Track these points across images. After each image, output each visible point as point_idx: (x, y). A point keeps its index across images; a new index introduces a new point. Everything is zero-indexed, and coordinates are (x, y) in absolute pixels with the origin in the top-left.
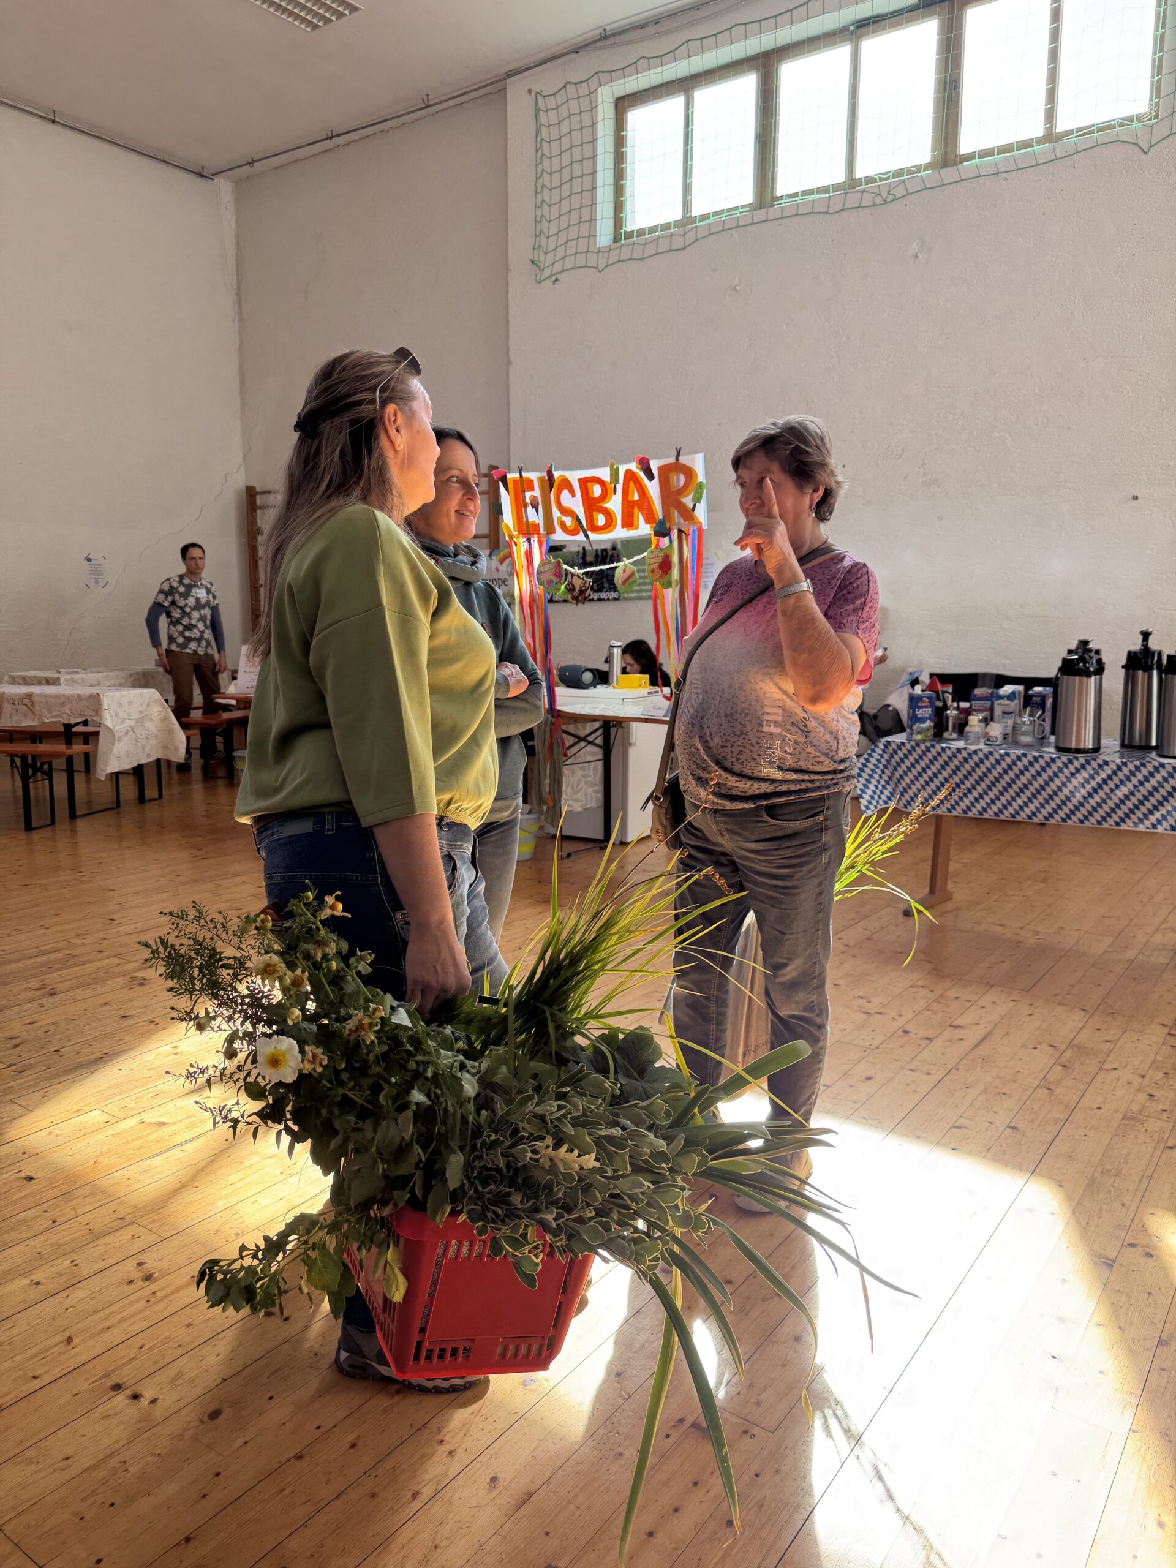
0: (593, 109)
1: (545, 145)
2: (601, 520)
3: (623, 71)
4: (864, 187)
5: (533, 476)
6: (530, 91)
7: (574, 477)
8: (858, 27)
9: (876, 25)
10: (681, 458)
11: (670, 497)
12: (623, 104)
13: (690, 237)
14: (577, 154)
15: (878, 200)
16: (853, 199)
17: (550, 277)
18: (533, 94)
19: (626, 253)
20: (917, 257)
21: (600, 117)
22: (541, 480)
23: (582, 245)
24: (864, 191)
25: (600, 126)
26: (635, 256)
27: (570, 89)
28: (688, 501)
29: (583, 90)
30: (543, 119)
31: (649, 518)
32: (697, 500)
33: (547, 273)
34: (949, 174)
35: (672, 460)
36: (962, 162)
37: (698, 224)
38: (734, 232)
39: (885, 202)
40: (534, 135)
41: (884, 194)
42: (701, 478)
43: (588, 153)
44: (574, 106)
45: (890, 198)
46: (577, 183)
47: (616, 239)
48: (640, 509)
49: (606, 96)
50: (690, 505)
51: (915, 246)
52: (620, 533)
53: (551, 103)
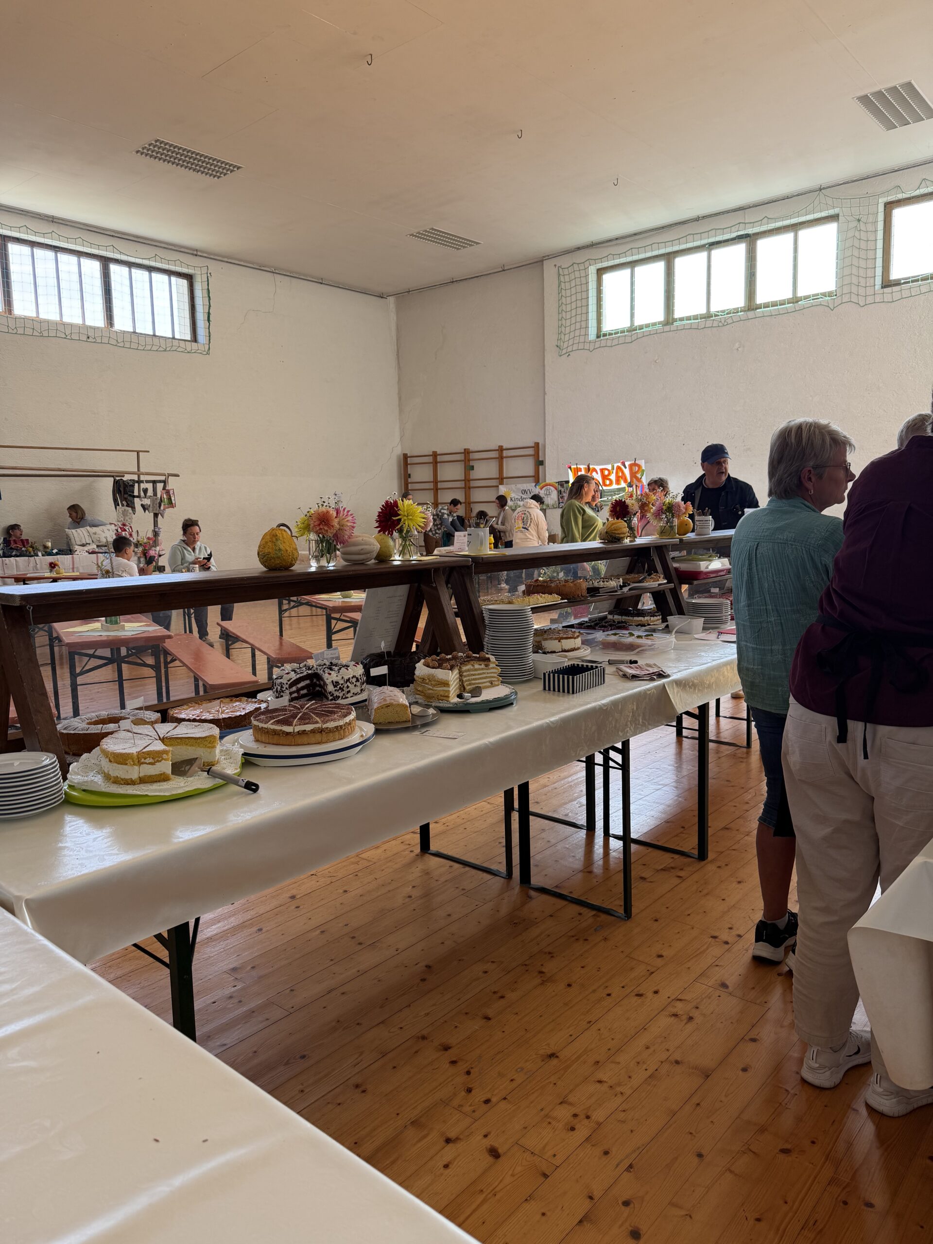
0: (587, 276)
1: (563, 291)
2: (608, 482)
3: (601, 260)
4: (714, 318)
5: (582, 467)
6: (555, 265)
7: (598, 468)
8: (710, 245)
9: (718, 246)
10: (636, 462)
11: (633, 475)
12: (600, 272)
13: (634, 337)
14: (579, 296)
15: (720, 324)
16: (709, 323)
17: (567, 353)
18: (557, 267)
19: (603, 343)
20: (738, 350)
21: (590, 280)
22: (585, 468)
23: (582, 339)
24: (714, 320)
25: (590, 284)
26: (608, 345)
27: (576, 266)
28: (639, 476)
29: (582, 267)
30: (562, 278)
31: (625, 481)
32: (642, 475)
33: (564, 351)
34: (751, 314)
35: (633, 462)
36: (757, 309)
37: (638, 331)
38: (655, 335)
39: (724, 325)
40: (558, 286)
41: (723, 322)
42: (643, 468)
43: (584, 296)
44: (577, 274)
45: (726, 323)
46: (579, 310)
47: (598, 337)
48: (622, 478)
49: (592, 270)
50: (640, 477)
51: (737, 345)
52: (615, 486)
53: (566, 271)
